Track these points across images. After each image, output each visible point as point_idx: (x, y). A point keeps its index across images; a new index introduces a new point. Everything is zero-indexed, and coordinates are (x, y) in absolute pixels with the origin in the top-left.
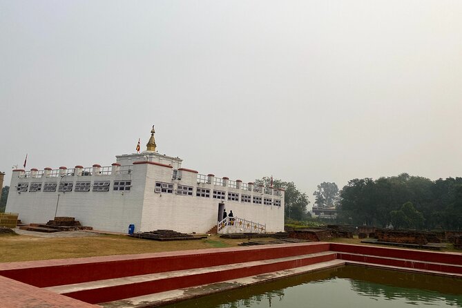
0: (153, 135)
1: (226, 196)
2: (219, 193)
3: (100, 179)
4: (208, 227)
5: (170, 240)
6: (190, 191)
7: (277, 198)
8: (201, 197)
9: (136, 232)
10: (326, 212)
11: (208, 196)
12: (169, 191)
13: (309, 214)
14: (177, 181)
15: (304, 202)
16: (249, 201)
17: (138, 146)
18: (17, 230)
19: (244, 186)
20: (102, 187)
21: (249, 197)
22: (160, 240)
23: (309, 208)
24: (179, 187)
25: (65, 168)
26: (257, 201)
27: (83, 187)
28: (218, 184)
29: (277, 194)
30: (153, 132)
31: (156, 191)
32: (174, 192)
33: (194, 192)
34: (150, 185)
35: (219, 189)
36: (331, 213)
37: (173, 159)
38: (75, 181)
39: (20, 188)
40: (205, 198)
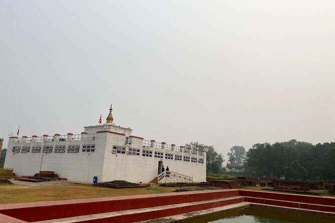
0: (111, 112)
1: (164, 156)
2: (159, 154)
3: (72, 144)
4: (152, 178)
5: (123, 188)
6: (138, 152)
7: (201, 157)
8: (146, 157)
9: (98, 182)
10: (236, 168)
11: (151, 156)
12: (123, 152)
13: (224, 169)
14: (128, 145)
15: (220, 160)
16: (181, 160)
17: (100, 120)
18: (12, 180)
19: (177, 148)
20: (74, 149)
21: (181, 157)
22: (116, 188)
23: (224, 165)
24: (130, 150)
25: (47, 136)
26: (187, 159)
27: (60, 150)
28: (158, 147)
29: (201, 155)
30: (111, 110)
31: (113, 153)
32: (126, 153)
33: (141, 153)
34: (109, 148)
35: (159, 151)
36: (240, 168)
37: (125, 129)
38: (54, 145)
39: (15, 150)
40: (149, 157)
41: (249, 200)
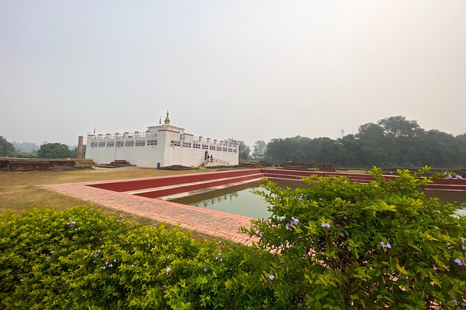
1: (209, 148)
2: (205, 146)
3: (139, 139)
4: (201, 163)
6: (190, 145)
7: (235, 148)
8: (196, 148)
9: (161, 166)
10: (259, 156)
11: (199, 148)
12: (178, 145)
13: (251, 156)
14: (182, 140)
15: (248, 150)
16: (221, 150)
17: (160, 121)
18: (93, 167)
19: (218, 143)
20: (140, 143)
21: (221, 148)
22: (175, 170)
23: (251, 154)
24: (184, 143)
25: (118, 134)
26: (225, 150)
27: (130, 144)
28: (204, 142)
30: (168, 114)
31: (171, 145)
32: (181, 146)
33: (192, 146)
34: (168, 142)
35: (205, 144)
36: (261, 156)
37: (179, 128)
38: (124, 140)
39: (93, 145)
41: (268, 176)
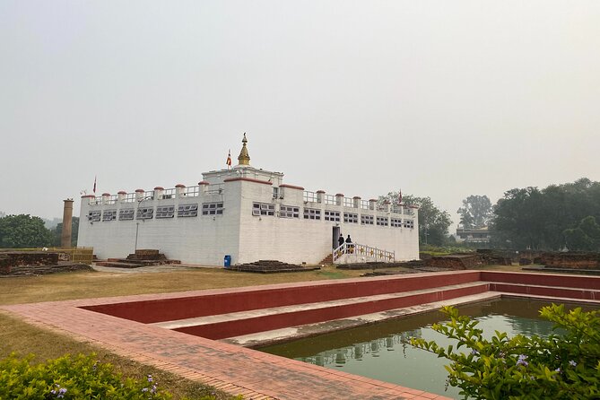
0: (244, 145)
1: (342, 217)
2: (332, 214)
3: (185, 202)
4: (323, 257)
5: (275, 272)
6: (296, 213)
7: (408, 217)
8: (309, 220)
9: (233, 263)
10: (475, 235)
11: (318, 218)
12: (270, 214)
13: (452, 238)
14: (278, 200)
15: (445, 222)
16: (372, 223)
17: (229, 159)
18: (94, 266)
19: (364, 204)
20: (189, 211)
21: (372, 218)
22: (264, 273)
23: (452, 230)
24: (282, 208)
25: (142, 191)
26: (382, 222)
27: (166, 213)
28: (330, 203)
29: (409, 213)
30: (245, 141)
31: (254, 214)
32: (276, 214)
33: (301, 213)
34: (247, 207)
35: (332, 209)
36: (481, 235)
37: (271, 174)
38: (155, 205)
39: (92, 217)
40: (315, 220)
41: (499, 288)
